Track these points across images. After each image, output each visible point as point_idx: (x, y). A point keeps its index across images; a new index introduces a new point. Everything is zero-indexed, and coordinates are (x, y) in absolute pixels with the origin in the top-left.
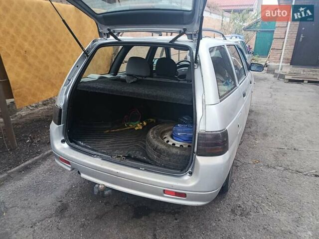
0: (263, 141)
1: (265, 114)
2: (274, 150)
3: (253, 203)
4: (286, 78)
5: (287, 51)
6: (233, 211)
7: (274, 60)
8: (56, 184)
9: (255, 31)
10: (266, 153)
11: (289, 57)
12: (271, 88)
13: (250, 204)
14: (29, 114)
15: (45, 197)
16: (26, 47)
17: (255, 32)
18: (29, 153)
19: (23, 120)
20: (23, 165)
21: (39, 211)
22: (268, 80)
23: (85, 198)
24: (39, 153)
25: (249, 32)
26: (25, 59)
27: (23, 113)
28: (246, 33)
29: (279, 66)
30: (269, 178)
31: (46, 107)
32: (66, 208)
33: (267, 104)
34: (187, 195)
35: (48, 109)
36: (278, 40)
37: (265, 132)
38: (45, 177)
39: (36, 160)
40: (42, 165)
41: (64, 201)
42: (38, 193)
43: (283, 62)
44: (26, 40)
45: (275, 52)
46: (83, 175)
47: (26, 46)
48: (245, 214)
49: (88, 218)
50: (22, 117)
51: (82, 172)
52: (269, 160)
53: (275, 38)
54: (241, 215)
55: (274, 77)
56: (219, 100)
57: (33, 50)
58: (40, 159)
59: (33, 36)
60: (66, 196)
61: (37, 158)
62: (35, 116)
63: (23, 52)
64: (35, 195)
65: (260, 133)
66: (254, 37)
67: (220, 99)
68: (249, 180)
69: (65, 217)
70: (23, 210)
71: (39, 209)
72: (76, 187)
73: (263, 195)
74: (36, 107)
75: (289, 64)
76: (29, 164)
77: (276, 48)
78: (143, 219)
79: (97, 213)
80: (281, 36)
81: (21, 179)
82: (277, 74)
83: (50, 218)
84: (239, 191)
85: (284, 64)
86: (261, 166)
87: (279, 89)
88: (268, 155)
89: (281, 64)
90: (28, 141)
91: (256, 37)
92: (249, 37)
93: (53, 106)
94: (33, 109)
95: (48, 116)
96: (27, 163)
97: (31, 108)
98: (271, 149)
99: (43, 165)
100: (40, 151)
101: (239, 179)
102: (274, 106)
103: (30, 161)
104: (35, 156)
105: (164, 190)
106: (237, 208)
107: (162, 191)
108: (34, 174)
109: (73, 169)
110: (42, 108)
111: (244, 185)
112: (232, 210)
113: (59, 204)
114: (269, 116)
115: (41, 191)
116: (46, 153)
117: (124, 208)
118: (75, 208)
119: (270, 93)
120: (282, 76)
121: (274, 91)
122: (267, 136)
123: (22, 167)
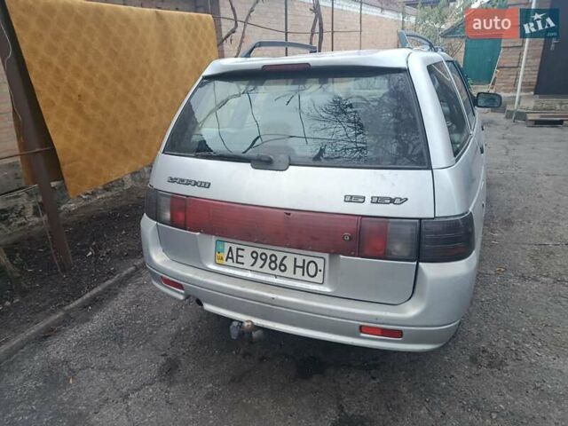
0: (506, 234)
1: (501, 185)
2: (529, 248)
3: (508, 344)
4: (530, 118)
5: (529, 69)
6: (474, 360)
7: (503, 88)
8: (150, 326)
9: (463, 37)
10: (516, 255)
11: (531, 80)
12: (504, 138)
13: (502, 345)
14: (82, 207)
15: (137, 349)
16: (79, 88)
17: (464, 40)
18: (96, 274)
19: (75, 217)
20: (88, 295)
21: (131, 373)
22: (497, 125)
23: (206, 347)
24: (112, 274)
25: (453, 40)
26: (79, 109)
27: (72, 206)
28: (447, 41)
29: (515, 97)
30: (530, 298)
31: (109, 194)
32: (177, 366)
33: (501, 166)
34: (404, 334)
35: (112, 196)
36: (511, 50)
37: (507, 218)
38: (129, 315)
39: (110, 286)
40: (120, 294)
41: (170, 355)
42: (123, 343)
43: (521, 90)
44: (78, 76)
45: (505, 73)
46: (208, 307)
47: (80, 85)
48: (496, 364)
49: (217, 382)
50: (70, 213)
51: (207, 302)
52: (523, 267)
53: (504, 47)
54: (490, 365)
55: (507, 117)
56: (454, 159)
57: (91, 92)
58: (115, 283)
59: (90, 68)
60: (173, 346)
61: (109, 282)
62: (93, 209)
63: (75, 97)
64: (117, 346)
65: (500, 218)
66: (463, 49)
67: (455, 156)
68: (493, 304)
69: (177, 382)
70: (102, 374)
71: (130, 370)
72: (187, 329)
73: (523, 329)
74: (93, 194)
75: (532, 93)
76: (98, 294)
77: (506, 65)
78: (314, 379)
79: (231, 372)
80: (515, 42)
81: (88, 320)
82: (511, 112)
83: (151, 384)
84: (479, 324)
85: (523, 94)
86: (511, 277)
87: (519, 138)
88: (520, 257)
89: (518, 94)
90: (90, 253)
91: (466, 49)
92: (454, 48)
93: (121, 190)
94: (89, 199)
95: (116, 209)
96: (94, 291)
97: (84, 197)
98: (523, 246)
99: (123, 293)
100: (114, 271)
101: (474, 303)
102: (516, 170)
103: (99, 289)
104: (107, 280)
105: (361, 327)
106: (481, 354)
107: (358, 328)
108: (110, 309)
109: (187, 297)
110: (103, 196)
111: (486, 313)
112: (471, 357)
113: (162, 360)
114: (510, 188)
115: (128, 338)
116: (125, 272)
117: (278, 363)
118: (192, 366)
119: (505, 147)
120: (521, 116)
121: (510, 144)
122: (512, 223)
123: (87, 299)
